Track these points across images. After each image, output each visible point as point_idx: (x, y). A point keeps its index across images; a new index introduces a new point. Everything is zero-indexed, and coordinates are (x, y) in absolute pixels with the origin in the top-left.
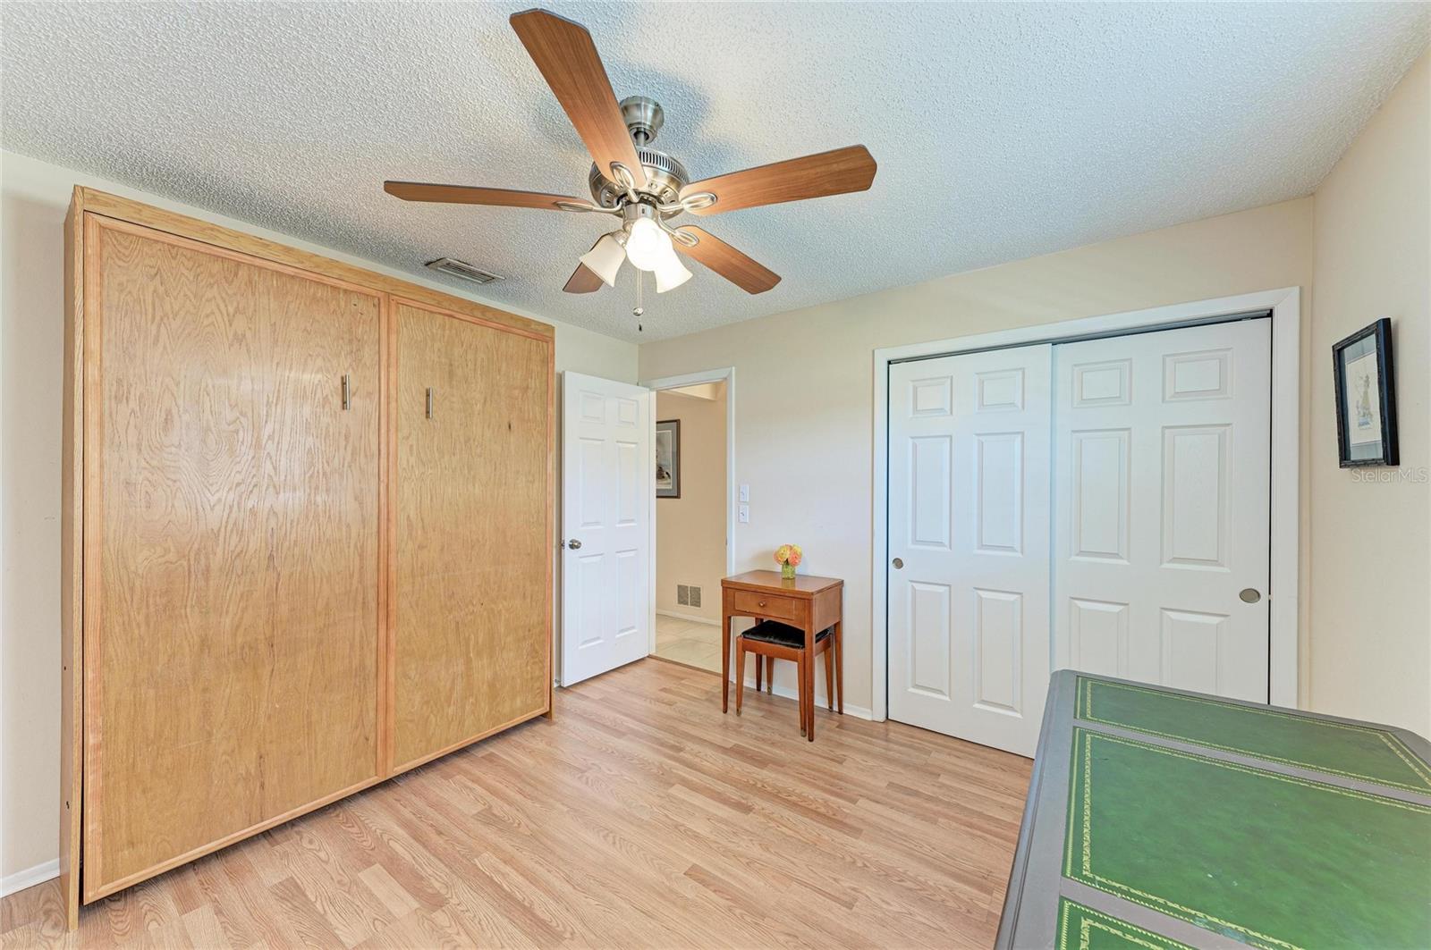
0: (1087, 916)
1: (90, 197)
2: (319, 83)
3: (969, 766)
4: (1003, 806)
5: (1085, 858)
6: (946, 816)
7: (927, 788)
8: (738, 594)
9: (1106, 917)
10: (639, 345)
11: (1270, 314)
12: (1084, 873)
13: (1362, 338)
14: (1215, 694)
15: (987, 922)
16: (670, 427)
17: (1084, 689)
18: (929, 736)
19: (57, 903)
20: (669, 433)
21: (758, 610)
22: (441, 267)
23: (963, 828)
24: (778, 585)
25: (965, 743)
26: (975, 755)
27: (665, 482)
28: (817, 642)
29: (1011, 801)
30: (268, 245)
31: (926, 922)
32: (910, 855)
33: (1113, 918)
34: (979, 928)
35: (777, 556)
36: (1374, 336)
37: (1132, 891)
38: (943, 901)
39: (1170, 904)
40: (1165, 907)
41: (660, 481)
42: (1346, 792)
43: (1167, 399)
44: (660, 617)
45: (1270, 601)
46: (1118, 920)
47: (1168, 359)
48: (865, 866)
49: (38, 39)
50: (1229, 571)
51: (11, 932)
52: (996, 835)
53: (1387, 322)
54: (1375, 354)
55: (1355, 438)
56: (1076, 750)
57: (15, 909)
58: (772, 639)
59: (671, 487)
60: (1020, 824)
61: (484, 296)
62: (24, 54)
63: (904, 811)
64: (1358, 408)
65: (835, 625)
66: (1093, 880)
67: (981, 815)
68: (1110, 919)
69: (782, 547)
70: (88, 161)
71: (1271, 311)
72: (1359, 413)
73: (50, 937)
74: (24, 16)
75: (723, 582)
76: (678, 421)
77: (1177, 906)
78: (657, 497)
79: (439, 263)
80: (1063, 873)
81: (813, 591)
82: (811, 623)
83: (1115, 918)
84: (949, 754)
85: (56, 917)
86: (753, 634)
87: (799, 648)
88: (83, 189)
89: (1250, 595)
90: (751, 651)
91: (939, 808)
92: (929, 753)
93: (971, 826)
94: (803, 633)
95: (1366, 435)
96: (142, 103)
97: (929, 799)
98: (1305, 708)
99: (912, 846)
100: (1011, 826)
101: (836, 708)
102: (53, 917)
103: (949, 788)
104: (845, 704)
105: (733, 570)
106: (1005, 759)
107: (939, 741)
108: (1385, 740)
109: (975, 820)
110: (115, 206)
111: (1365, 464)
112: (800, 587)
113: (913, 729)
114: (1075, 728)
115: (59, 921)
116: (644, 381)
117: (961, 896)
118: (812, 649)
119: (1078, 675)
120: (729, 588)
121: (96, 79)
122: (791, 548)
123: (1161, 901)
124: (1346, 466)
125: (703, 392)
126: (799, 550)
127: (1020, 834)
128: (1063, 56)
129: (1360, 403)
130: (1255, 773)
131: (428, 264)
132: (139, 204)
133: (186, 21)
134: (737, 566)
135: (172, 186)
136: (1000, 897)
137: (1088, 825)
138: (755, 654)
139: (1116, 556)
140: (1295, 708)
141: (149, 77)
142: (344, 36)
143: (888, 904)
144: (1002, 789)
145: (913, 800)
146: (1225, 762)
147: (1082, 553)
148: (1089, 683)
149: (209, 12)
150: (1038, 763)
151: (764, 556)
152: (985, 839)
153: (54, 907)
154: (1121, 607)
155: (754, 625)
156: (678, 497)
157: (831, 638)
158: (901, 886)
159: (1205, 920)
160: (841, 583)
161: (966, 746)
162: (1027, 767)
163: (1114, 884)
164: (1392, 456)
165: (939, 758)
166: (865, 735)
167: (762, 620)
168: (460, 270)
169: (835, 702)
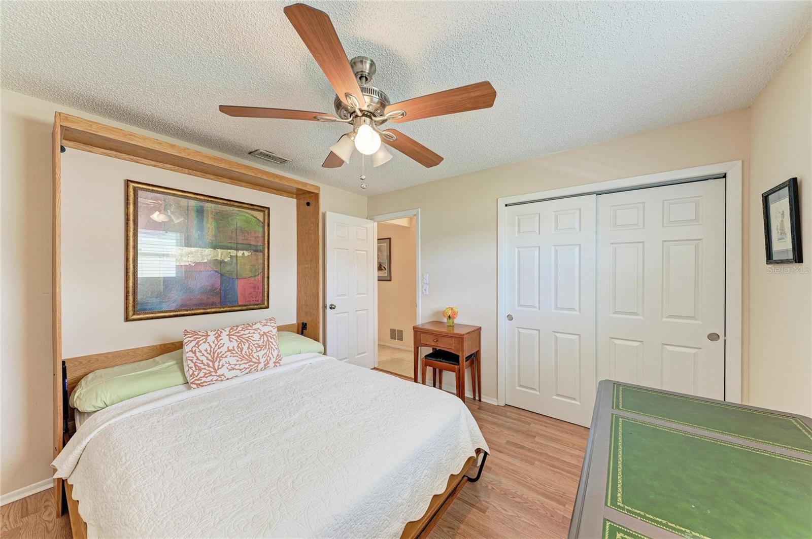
0: (620, 531)
1: (64, 118)
2: (184, 53)
3: (552, 432)
4: (571, 455)
5: (619, 495)
6: (539, 461)
7: (527, 444)
8: (422, 335)
9: (631, 532)
10: (368, 197)
11: (725, 176)
12: (618, 504)
13: (780, 189)
14: (693, 395)
15: (563, 522)
16: (385, 242)
17: (618, 391)
18: (530, 415)
19: (51, 502)
20: (385, 245)
21: (433, 344)
22: (257, 154)
23: (549, 467)
24: (443, 330)
25: (550, 419)
26: (555, 426)
27: (383, 272)
28: (466, 361)
29: (576, 452)
30: (161, 143)
31: (528, 522)
32: (518, 483)
33: (636, 532)
34: (558, 526)
35: (444, 313)
36: (787, 188)
37: (647, 515)
38: (537, 509)
39: (669, 524)
40: (667, 526)
41: (380, 272)
42: (773, 455)
43: (665, 225)
44: (381, 346)
45: (725, 340)
46: (639, 533)
47: (665, 202)
48: (493, 488)
49: (31, 31)
50: (701, 323)
51: (26, 518)
52: (568, 472)
53: (795, 180)
54: (788, 199)
55: (776, 246)
56: (613, 428)
57: (29, 505)
58: (441, 360)
59: (386, 275)
60: (581, 466)
61: (281, 170)
62: (25, 40)
63: (515, 457)
64: (777, 230)
65: (477, 352)
66: (623, 509)
67: (558, 460)
68: (634, 533)
69: (447, 308)
70: (64, 99)
71: (725, 174)
72: (778, 233)
73: (47, 521)
74: (23, 18)
75: (414, 328)
76: (390, 239)
77: (674, 526)
78: (378, 280)
79: (256, 152)
80: (606, 505)
81: (464, 333)
82: (463, 351)
83: (637, 533)
84: (541, 425)
85: (51, 510)
86: (431, 357)
87: (456, 364)
88: (60, 113)
89: (713, 337)
90: (429, 366)
91: (535, 456)
92: (529, 424)
93: (553, 466)
94: (458, 356)
95: (783, 244)
96: (90, 65)
97: (530, 450)
98: (745, 403)
99: (520, 477)
100: (575, 466)
101: (477, 398)
102: (49, 509)
103: (541, 445)
104: (482, 396)
105: (420, 320)
106: (573, 428)
107: (536, 418)
108: (796, 423)
109: (556, 463)
110: (77, 123)
111: (782, 262)
112: (457, 331)
113: (521, 410)
114: (613, 414)
115: (52, 512)
116: (370, 217)
117: (547, 506)
118: (463, 365)
119: (615, 383)
120: (417, 331)
121: (64, 53)
122: (452, 309)
123: (664, 522)
124: (770, 263)
125: (404, 222)
126: (456, 310)
127: (582, 472)
128: (603, 28)
129: (779, 227)
130: (719, 443)
131: (250, 153)
132: (91, 121)
133: (110, 19)
134: (422, 318)
135: (110, 112)
136: (570, 508)
137: (621, 474)
138: (432, 368)
139: (636, 314)
140: (740, 403)
141: (93, 51)
142: (196, 25)
143: (506, 511)
144: (571, 445)
145: (520, 451)
146: (701, 436)
147: (616, 312)
148: (621, 388)
149: (122, 13)
150: (592, 431)
151: (437, 313)
152: (561, 474)
153: (50, 504)
154: (639, 343)
155: (432, 352)
156: (390, 280)
157: (474, 359)
158: (513, 500)
159: (691, 535)
160: (480, 328)
161: (551, 421)
162: (586, 432)
163: (636, 511)
164: (798, 257)
165: (536, 427)
166: (493, 413)
167: (436, 349)
168: (268, 157)
169: (477, 394)
